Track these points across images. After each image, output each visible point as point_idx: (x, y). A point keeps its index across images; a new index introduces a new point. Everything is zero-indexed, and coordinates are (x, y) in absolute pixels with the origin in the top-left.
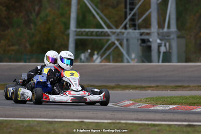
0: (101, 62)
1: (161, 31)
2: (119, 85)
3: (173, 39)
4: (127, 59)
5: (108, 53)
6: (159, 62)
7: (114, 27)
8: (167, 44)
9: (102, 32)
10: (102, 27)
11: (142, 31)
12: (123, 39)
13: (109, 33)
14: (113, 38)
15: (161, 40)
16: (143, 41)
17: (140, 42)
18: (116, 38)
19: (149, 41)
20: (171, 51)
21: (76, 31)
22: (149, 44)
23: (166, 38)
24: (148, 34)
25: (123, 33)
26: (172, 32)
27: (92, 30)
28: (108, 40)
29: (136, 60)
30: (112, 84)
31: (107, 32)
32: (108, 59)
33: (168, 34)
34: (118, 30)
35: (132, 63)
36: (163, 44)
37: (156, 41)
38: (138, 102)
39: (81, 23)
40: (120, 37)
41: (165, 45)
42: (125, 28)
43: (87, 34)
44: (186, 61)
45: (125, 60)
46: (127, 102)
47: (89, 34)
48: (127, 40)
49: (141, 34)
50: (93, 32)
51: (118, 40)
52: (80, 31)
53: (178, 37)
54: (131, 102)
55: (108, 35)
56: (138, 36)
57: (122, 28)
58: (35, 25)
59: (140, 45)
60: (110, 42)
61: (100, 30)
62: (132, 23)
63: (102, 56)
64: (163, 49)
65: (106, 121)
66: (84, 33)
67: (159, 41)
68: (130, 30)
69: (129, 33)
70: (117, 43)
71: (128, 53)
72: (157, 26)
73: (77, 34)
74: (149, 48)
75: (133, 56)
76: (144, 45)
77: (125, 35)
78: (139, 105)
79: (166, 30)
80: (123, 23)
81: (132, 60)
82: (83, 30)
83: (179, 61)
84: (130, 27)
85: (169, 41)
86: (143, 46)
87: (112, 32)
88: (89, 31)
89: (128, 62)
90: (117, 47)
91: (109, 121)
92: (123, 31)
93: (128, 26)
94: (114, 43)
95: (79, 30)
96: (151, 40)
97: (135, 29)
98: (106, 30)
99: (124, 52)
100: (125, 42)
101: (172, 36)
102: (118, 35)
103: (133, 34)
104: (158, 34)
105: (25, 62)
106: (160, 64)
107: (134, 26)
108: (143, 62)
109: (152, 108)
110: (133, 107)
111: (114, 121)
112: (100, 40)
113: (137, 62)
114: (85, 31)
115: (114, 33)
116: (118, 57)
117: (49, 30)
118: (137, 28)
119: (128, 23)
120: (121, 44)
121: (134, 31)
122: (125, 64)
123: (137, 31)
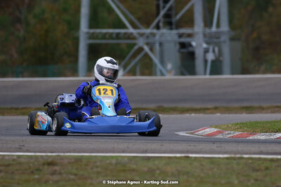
0: (124, 75)
1: (208, 30)
3: (224, 42)
4: (161, 71)
5: (133, 63)
6: (205, 74)
7: (140, 26)
8: (216, 49)
9: (125, 33)
10: (124, 27)
11: (182, 31)
12: (154, 44)
13: (137, 36)
14: (141, 42)
15: (207, 43)
16: (183, 45)
17: (178, 46)
18: (146, 41)
19: (190, 45)
20: (221, 58)
21: (88, 33)
22: (191, 49)
23: (215, 40)
24: (190, 36)
25: (154, 35)
26: (222, 33)
27: (104, 31)
28: (135, 44)
29: (173, 72)
31: (132, 34)
32: (132, 72)
33: (217, 36)
34: (148, 31)
36: (211, 50)
37: (201, 45)
40: (150, 40)
41: (214, 51)
42: (158, 27)
43: (104, 36)
44: (243, 73)
45: (158, 73)
47: (107, 36)
48: (161, 44)
49: (181, 36)
50: (112, 33)
51: (147, 44)
52: (93, 33)
53: (232, 39)
55: (134, 38)
56: (176, 38)
57: (154, 28)
58: (28, 24)
59: (179, 52)
60: (136, 47)
61: (122, 31)
62: (167, 20)
63: (125, 68)
64: (210, 57)
67: (205, 46)
68: (164, 31)
69: (162, 35)
70: (146, 49)
71: (162, 62)
72: (202, 25)
73: (91, 36)
74: (192, 55)
75: (169, 66)
76: (184, 50)
77: (157, 37)
79: (214, 29)
80: (153, 20)
81: (169, 72)
82: (98, 31)
83: (233, 73)
84: (164, 26)
85: (218, 45)
86: (182, 53)
87: (138, 33)
88: (106, 33)
89: (162, 74)
90: (146, 55)
92: (155, 31)
93: (161, 24)
94: (141, 49)
95: (92, 31)
96: (194, 44)
97: (171, 29)
98: (131, 30)
99: (156, 60)
100: (157, 47)
101: (223, 38)
102: (148, 37)
103: (169, 36)
104: (205, 35)
105: (18, 77)
106: (208, 76)
107: (169, 24)
108: (182, 74)
109: (251, 138)
113: (176, 75)
114: (100, 33)
115: (142, 35)
116: (147, 67)
117: (47, 31)
118: (174, 27)
119: (162, 20)
120: (151, 50)
121: (169, 31)
122: (159, 78)
123: (175, 32)
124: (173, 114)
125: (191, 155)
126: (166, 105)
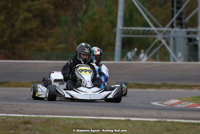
0: (148, 60)
2: (165, 84)
4: (173, 58)
5: (154, 51)
7: (160, 25)
9: (149, 31)
10: (148, 26)
11: (189, 29)
12: (170, 38)
13: (156, 31)
14: (160, 37)
16: (190, 40)
17: (186, 40)
18: (163, 36)
19: (195, 40)
21: (122, 30)
22: (195, 43)
24: (195, 33)
25: (170, 32)
27: (138, 28)
28: (155, 39)
29: (182, 59)
30: (159, 83)
31: (153, 31)
32: (154, 58)
34: (165, 29)
35: (179, 62)
38: (184, 101)
39: (128, 21)
40: (166, 36)
42: (172, 26)
43: (134, 32)
45: (172, 59)
46: (173, 101)
47: (136, 32)
48: (174, 39)
49: (188, 33)
50: (139, 30)
51: (164, 39)
52: (126, 30)
54: (177, 101)
55: (155, 34)
56: (185, 35)
57: (169, 27)
58: (83, 23)
59: (187, 44)
60: (156, 41)
61: (147, 29)
62: (179, 21)
63: (148, 55)
65: (152, 120)
66: (131, 32)
68: (177, 29)
69: (175, 32)
70: (164, 42)
73: (124, 32)
74: (196, 47)
75: (180, 55)
76: (191, 44)
77: (172, 34)
78: (185, 104)
80: (169, 21)
81: (179, 59)
82: (130, 28)
84: (177, 26)
87: (158, 31)
88: (135, 30)
89: (175, 61)
90: (164, 46)
91: (155, 120)
92: (170, 29)
93: (175, 24)
94: (160, 42)
95: (125, 28)
96: (198, 39)
97: (182, 28)
98: (153, 28)
99: (171, 51)
100: (171, 41)
102: (165, 33)
103: (180, 33)
107: (181, 25)
108: (189, 61)
109: (198, 107)
110: (179, 106)
111: (160, 120)
112: (146, 38)
113: (184, 61)
114: (132, 30)
115: (160, 32)
116: (165, 56)
117: (96, 28)
118: (184, 26)
119: (175, 21)
120: (168, 43)
121: (181, 30)
122: (172, 63)
123: (184, 30)
124: (164, 89)
125: (132, 119)
126: (168, 83)
